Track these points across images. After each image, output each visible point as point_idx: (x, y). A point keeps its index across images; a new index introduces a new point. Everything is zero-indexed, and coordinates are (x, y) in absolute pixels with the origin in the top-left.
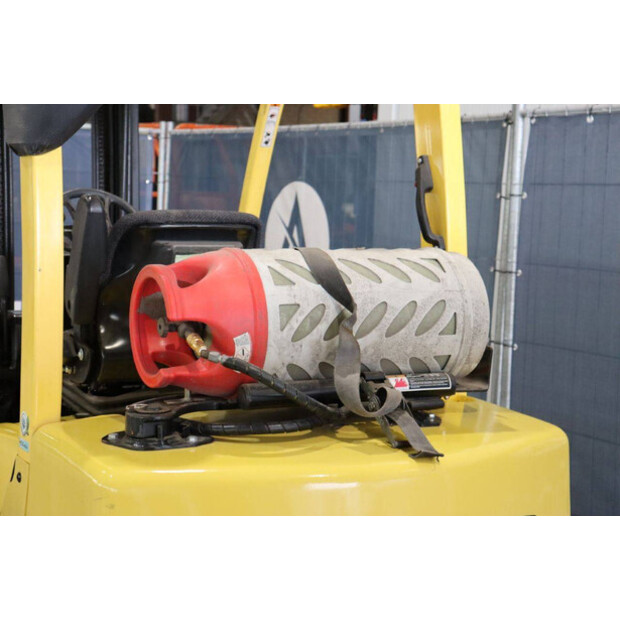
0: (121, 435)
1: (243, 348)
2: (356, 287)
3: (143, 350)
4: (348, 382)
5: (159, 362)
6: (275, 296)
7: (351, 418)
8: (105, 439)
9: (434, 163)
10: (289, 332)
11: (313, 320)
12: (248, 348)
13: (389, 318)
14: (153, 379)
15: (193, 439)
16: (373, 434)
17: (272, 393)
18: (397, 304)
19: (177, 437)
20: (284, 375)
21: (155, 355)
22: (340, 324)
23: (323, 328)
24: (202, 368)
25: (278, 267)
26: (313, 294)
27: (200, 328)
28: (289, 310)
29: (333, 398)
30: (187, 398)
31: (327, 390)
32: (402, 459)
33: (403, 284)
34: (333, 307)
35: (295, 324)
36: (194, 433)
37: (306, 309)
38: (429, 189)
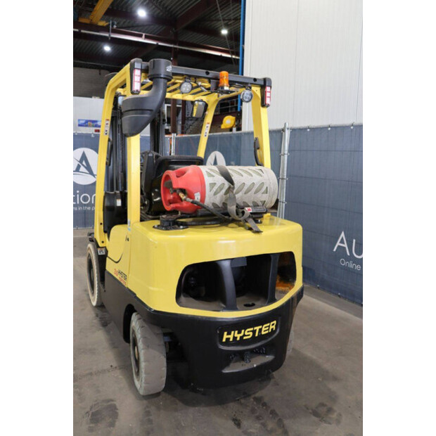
0: (158, 226)
1: (197, 197)
2: (235, 178)
4: (232, 208)
5: (170, 202)
6: (208, 180)
7: (233, 221)
8: (154, 227)
10: (212, 192)
11: (221, 188)
12: (199, 197)
13: (246, 188)
14: (168, 208)
15: (181, 227)
16: (240, 226)
17: (208, 212)
18: (248, 184)
19: (177, 226)
20: (211, 206)
21: (169, 200)
22: (230, 190)
23: (224, 191)
24: (184, 204)
25: (209, 171)
26: (220, 180)
27: (183, 191)
28: (213, 185)
29: (227, 214)
31: (225, 211)
32: (249, 233)
33: (250, 177)
34: (227, 184)
35: (214, 189)
36: (182, 225)
37: (218, 185)
38: (258, 148)
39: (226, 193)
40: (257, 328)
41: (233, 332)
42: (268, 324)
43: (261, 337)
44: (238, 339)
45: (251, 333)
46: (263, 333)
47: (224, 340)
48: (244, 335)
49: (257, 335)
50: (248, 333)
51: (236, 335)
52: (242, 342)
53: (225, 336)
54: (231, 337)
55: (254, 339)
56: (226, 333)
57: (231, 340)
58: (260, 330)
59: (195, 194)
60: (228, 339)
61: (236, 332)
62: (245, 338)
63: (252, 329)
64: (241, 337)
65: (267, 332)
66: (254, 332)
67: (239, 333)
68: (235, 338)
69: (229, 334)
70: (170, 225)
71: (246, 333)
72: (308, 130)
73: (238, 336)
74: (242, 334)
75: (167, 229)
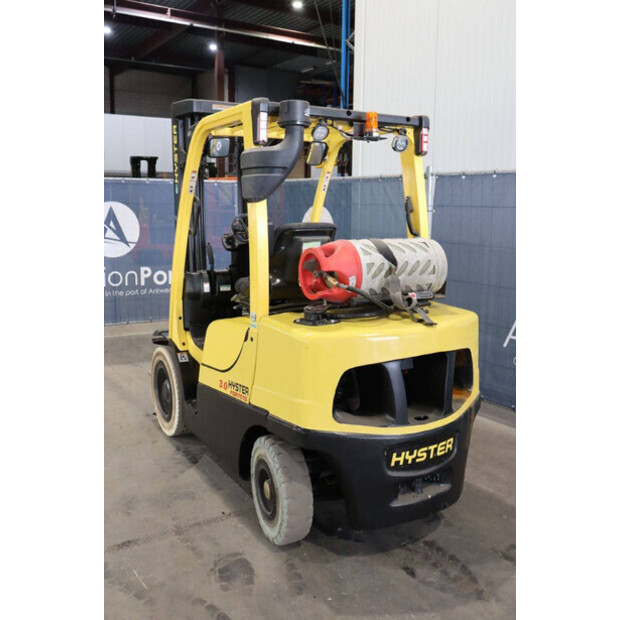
1: (352, 282)
3: (305, 284)
4: (397, 295)
6: (365, 260)
9: (413, 199)
10: (371, 275)
11: (380, 270)
12: (355, 282)
13: (409, 268)
15: (333, 321)
16: (405, 317)
17: (367, 300)
18: (412, 262)
19: (325, 320)
23: (383, 273)
25: (364, 247)
26: (379, 259)
28: (370, 265)
30: (325, 304)
33: (413, 253)
34: (387, 264)
35: (373, 271)
36: (332, 318)
37: (377, 264)
38: (412, 211)
39: (386, 276)
40: (432, 448)
41: (403, 454)
42: (444, 443)
43: (437, 459)
44: (410, 462)
45: (425, 455)
46: (439, 454)
47: (393, 464)
48: (417, 457)
49: (431, 456)
50: (421, 454)
51: (407, 457)
52: (415, 465)
53: (395, 459)
54: (401, 459)
55: (428, 462)
56: (395, 455)
57: (401, 463)
58: (436, 450)
59: (351, 278)
60: (397, 463)
61: (408, 453)
62: (418, 460)
63: (425, 449)
64: (414, 460)
65: (443, 453)
66: (428, 452)
67: (411, 454)
68: (406, 461)
69: (399, 455)
70: (318, 319)
71: (420, 455)
72: (464, 177)
73: (410, 458)
74: (414, 456)
75: (314, 324)
